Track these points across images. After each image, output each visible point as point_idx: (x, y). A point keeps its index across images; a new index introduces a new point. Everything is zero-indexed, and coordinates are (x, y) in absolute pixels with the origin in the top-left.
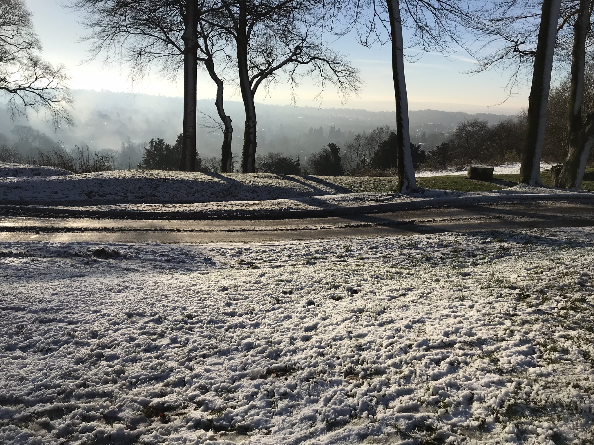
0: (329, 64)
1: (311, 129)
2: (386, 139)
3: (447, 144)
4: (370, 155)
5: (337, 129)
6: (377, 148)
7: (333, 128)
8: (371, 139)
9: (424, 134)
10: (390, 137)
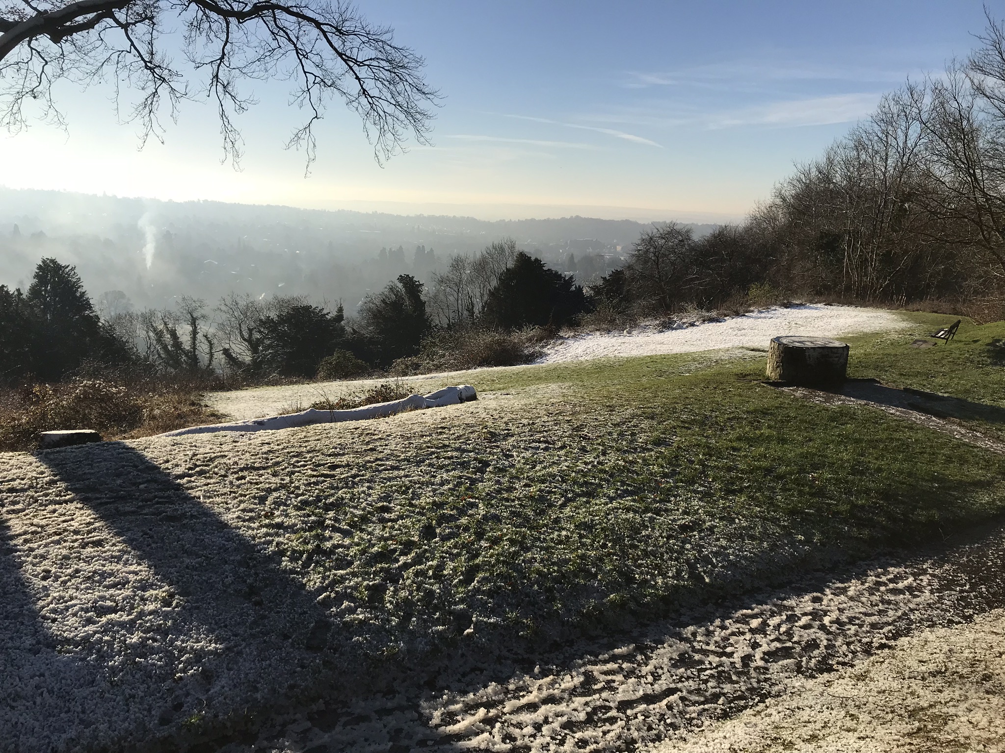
0: (324, 33)
1: (383, 250)
2: (511, 264)
3: (621, 272)
4: (482, 295)
5: (427, 250)
6: (494, 283)
7: (420, 250)
8: (481, 266)
9: (572, 257)
10: (517, 261)
